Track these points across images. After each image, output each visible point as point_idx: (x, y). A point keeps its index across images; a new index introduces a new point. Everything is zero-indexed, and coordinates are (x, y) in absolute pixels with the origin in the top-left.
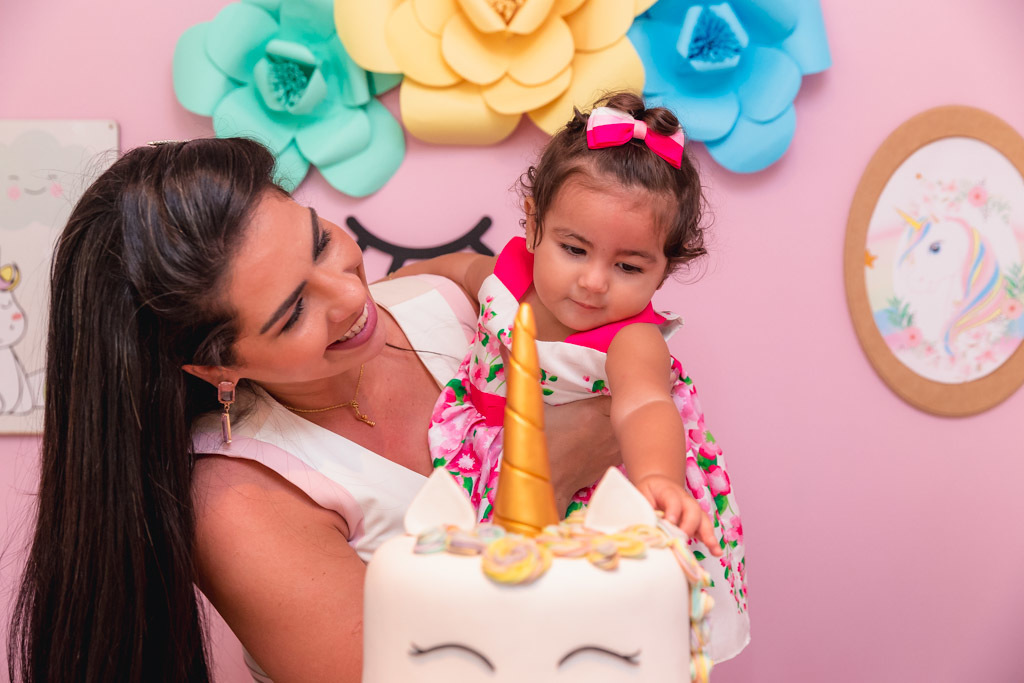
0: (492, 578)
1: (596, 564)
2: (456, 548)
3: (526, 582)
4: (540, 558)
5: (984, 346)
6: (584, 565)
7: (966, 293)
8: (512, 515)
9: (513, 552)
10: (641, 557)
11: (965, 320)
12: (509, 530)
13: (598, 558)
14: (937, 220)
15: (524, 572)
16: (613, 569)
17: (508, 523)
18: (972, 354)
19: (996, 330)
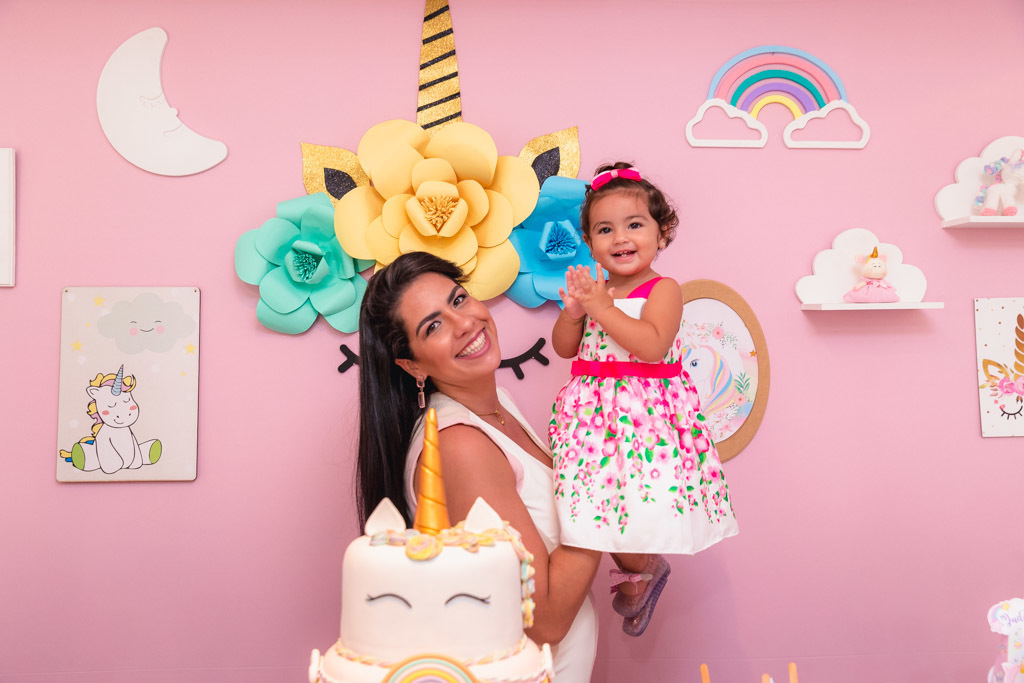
0: (410, 557)
1: (467, 549)
2: (392, 542)
3: (428, 559)
4: (437, 546)
5: (724, 422)
6: (460, 549)
7: (713, 391)
8: (424, 524)
9: (422, 543)
10: (492, 546)
11: (713, 406)
12: (422, 532)
13: (468, 546)
14: (695, 347)
15: (428, 554)
16: (476, 552)
17: (422, 529)
18: (718, 427)
19: (731, 413)
